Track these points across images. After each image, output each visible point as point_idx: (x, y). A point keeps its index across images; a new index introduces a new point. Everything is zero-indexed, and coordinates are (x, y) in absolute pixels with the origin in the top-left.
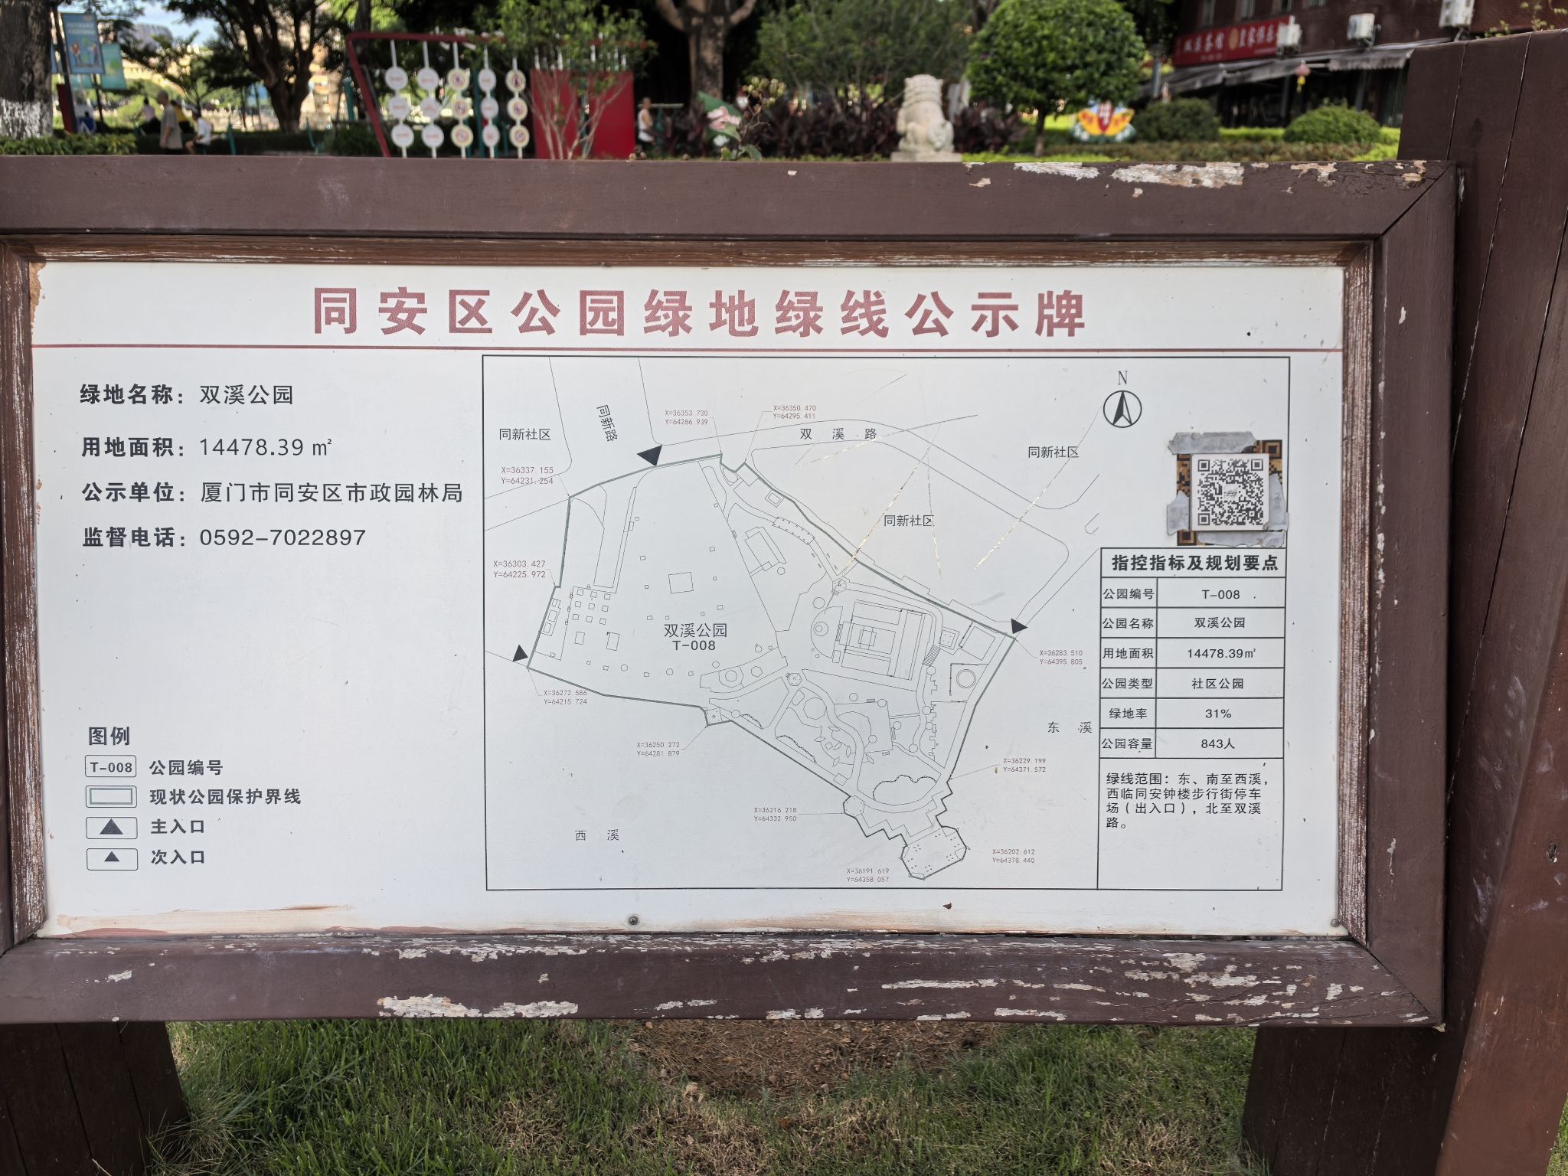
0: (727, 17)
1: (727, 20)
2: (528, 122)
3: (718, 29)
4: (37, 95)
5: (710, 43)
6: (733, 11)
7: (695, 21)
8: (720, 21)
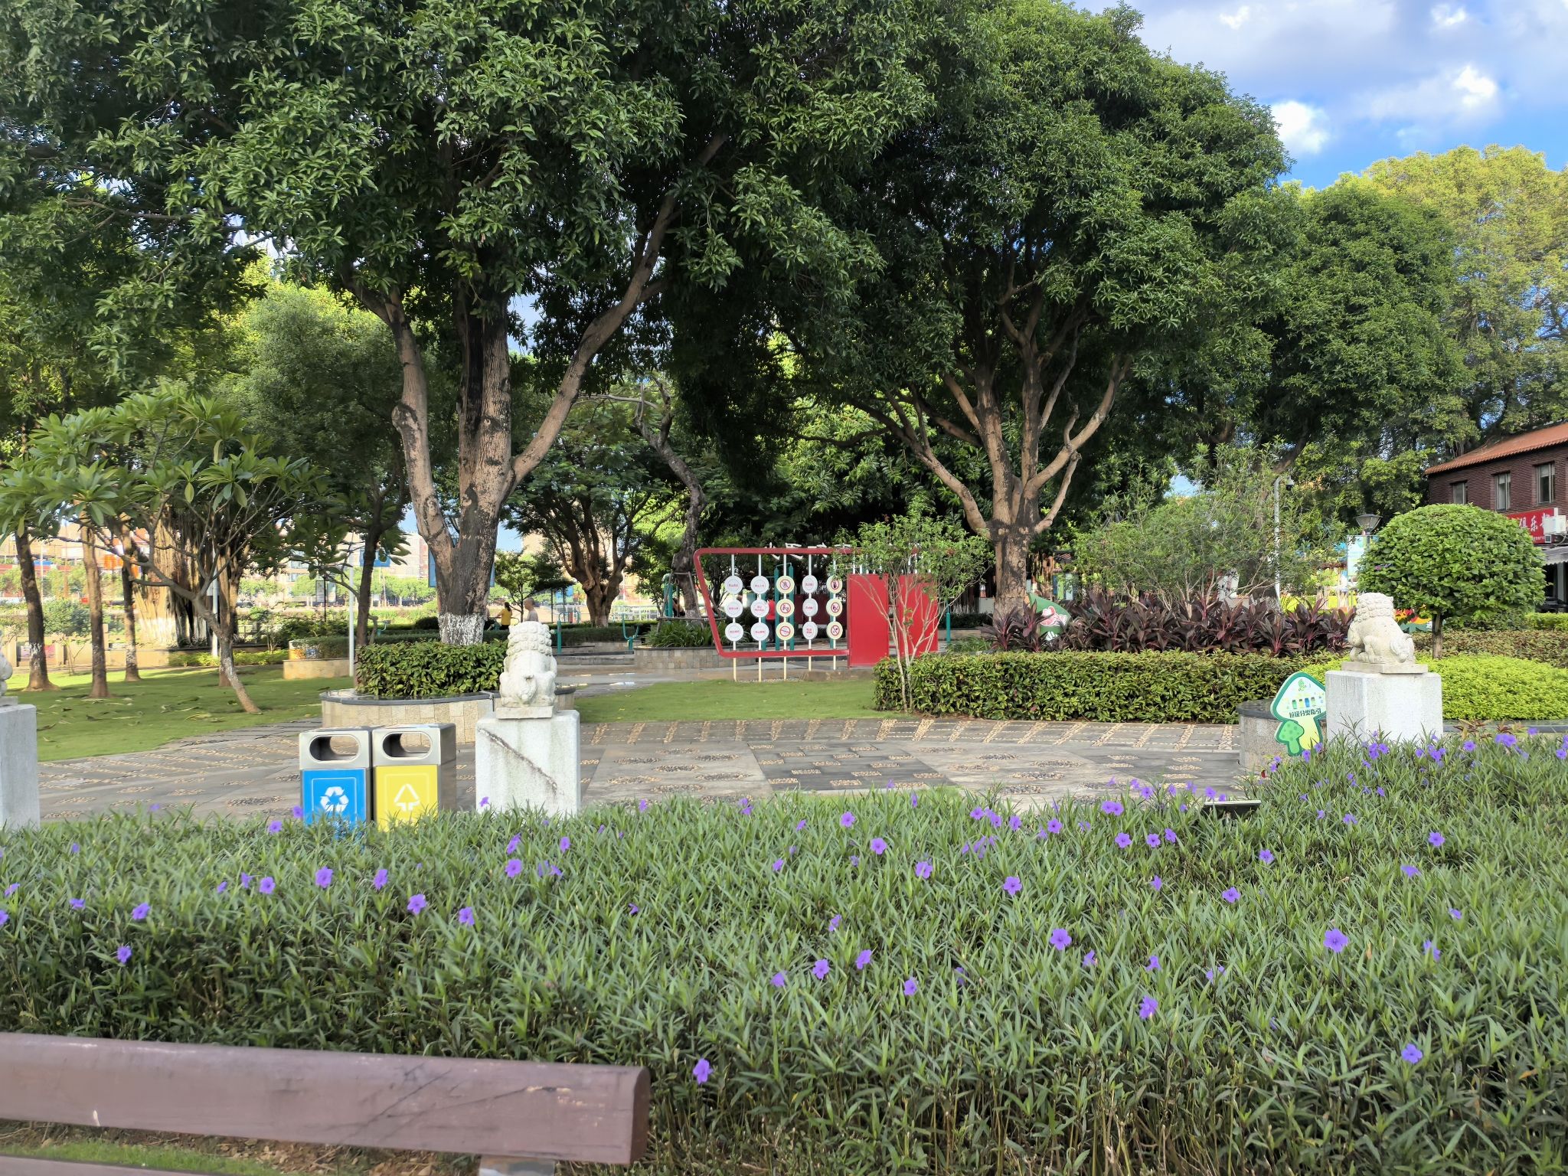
0: (1031, 527)
1: (1031, 530)
2: (842, 619)
3: (1023, 537)
4: (476, 609)
5: (1016, 549)
6: (1037, 522)
7: (1001, 532)
8: (1024, 531)
